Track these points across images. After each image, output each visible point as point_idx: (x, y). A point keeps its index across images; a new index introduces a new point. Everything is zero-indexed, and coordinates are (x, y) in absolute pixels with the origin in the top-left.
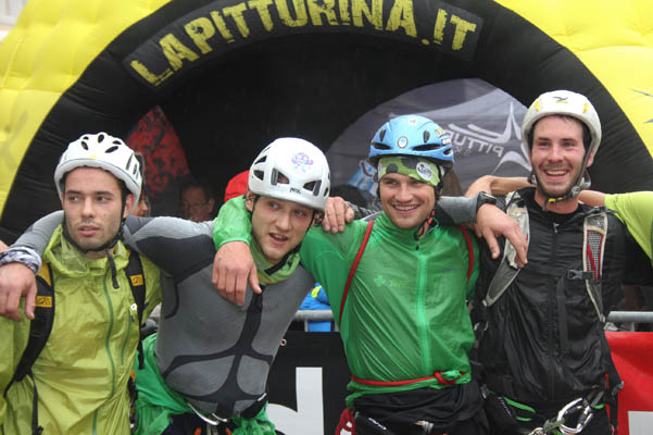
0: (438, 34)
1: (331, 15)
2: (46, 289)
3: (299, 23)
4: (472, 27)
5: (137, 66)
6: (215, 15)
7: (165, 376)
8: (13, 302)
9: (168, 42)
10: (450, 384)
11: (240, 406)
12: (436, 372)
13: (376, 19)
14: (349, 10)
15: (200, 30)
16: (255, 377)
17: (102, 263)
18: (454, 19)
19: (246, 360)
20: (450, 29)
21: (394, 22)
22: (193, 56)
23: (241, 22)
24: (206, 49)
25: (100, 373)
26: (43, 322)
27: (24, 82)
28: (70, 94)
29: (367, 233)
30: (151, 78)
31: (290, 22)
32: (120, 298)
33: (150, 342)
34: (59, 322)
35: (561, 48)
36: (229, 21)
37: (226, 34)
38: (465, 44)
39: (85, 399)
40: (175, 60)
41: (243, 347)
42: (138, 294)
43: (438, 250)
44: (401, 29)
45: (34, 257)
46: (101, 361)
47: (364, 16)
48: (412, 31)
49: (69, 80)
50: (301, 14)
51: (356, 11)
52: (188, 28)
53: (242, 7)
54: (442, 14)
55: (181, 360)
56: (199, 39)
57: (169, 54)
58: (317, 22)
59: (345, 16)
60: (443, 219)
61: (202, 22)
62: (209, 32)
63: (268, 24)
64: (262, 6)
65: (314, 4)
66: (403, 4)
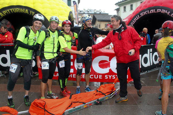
0: (31, 14)
1: (19, 11)
3: (16, 12)
4: (34, 13)
6: (6, 11)
9: (1, 14)
13: (24, 12)
15: (4, 12)
20: (32, 13)
21: (26, 12)
22: (4, 15)
23: (9, 11)
24: (6, 15)
36: (8, 11)
37: (7, 13)
40: (2, 16)
44: (27, 13)
48: (28, 13)
50: (16, 11)
51: (22, 11)
52: (3, 12)
54: (31, 11)
58: (18, 12)
59: (20, 11)
62: (5, 13)
63: (12, 12)
64: (11, 10)
65: (17, 10)
66: (27, 10)
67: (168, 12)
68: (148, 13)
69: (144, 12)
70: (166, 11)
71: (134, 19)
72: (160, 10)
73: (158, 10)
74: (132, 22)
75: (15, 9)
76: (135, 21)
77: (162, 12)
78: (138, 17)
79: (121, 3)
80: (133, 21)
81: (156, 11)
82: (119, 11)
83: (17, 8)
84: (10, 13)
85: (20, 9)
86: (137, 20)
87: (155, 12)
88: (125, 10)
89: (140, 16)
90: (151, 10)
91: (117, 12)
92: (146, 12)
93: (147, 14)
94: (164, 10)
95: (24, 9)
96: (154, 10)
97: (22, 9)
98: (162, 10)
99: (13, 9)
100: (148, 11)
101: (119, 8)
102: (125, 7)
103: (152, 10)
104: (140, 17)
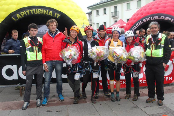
0: (55, 16)
1: (41, 13)
3: (36, 13)
4: (60, 15)
5: (13, 18)
6: (25, 12)
9: (18, 15)
13: (47, 14)
14: (44, 12)
15: (23, 14)
18: (57, 14)
21: (49, 14)
22: (21, 17)
28: (2, 22)
30: (15, 20)
31: (35, 13)
35: (71, 19)
36: (27, 13)
38: (59, 18)
40: (19, 18)
44: (50, 15)
47: (46, 13)
48: (52, 15)
49: (2, 20)
50: (37, 12)
51: (45, 12)
52: (21, 13)
53: (29, 11)
54: (56, 13)
56: (22, 15)
57: (18, 17)
58: (39, 13)
59: (43, 13)
61: (23, 12)
62: (24, 14)
63: (32, 13)
64: (31, 11)
65: (39, 11)
66: (51, 12)
67: (171, 19)
68: (151, 19)
69: (147, 19)
70: (170, 18)
71: (136, 25)
72: (164, 17)
73: (161, 17)
74: (134, 28)
75: (36, 10)
76: (137, 26)
77: (165, 19)
78: (140, 23)
79: (93, 7)
80: (135, 26)
81: (159, 17)
82: (91, 14)
83: (39, 9)
84: (29, 14)
85: (43, 10)
86: (139, 25)
87: (158, 19)
88: (98, 14)
89: (142, 21)
90: (154, 17)
91: (89, 16)
92: (149, 18)
93: (149, 20)
94: (168, 18)
95: (48, 11)
96: (158, 17)
97: (45, 10)
98: (166, 17)
99: (34, 10)
100: (151, 18)
101: (91, 12)
102: (98, 11)
103: (156, 17)
104: (143, 23)
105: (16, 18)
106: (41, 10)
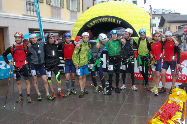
0: (117, 22)
1: (107, 21)
2: (81, 46)
3: (104, 21)
4: (121, 22)
5: (88, 26)
7: (91, 54)
8: (78, 47)
9: (91, 23)
10: (118, 55)
11: (98, 57)
12: (116, 54)
13: (111, 21)
16: (99, 55)
17: (86, 44)
19: (99, 53)
20: (119, 22)
21: (113, 21)
22: (93, 25)
23: (98, 21)
24: (95, 24)
25: (85, 54)
26: (80, 49)
27: (77, 27)
28: (81, 29)
29: (110, 41)
30: (89, 27)
32: (87, 47)
33: (90, 51)
34: (82, 49)
35: (129, 24)
36: (97, 21)
37: (97, 22)
38: (120, 24)
39: (84, 56)
41: (98, 52)
42: (89, 47)
43: (117, 43)
45: (80, 43)
46: (85, 53)
48: (115, 22)
49: (81, 27)
52: (93, 22)
54: (118, 21)
55: (92, 53)
56: (94, 23)
60: (117, 40)
61: (94, 21)
62: (95, 22)
63: (101, 22)
64: (100, 20)
65: (105, 20)
66: (114, 20)
75: (104, 19)
84: (98, 22)
95: (112, 19)
97: (109, 19)
99: (102, 19)
105: (90, 25)
106: (107, 19)
